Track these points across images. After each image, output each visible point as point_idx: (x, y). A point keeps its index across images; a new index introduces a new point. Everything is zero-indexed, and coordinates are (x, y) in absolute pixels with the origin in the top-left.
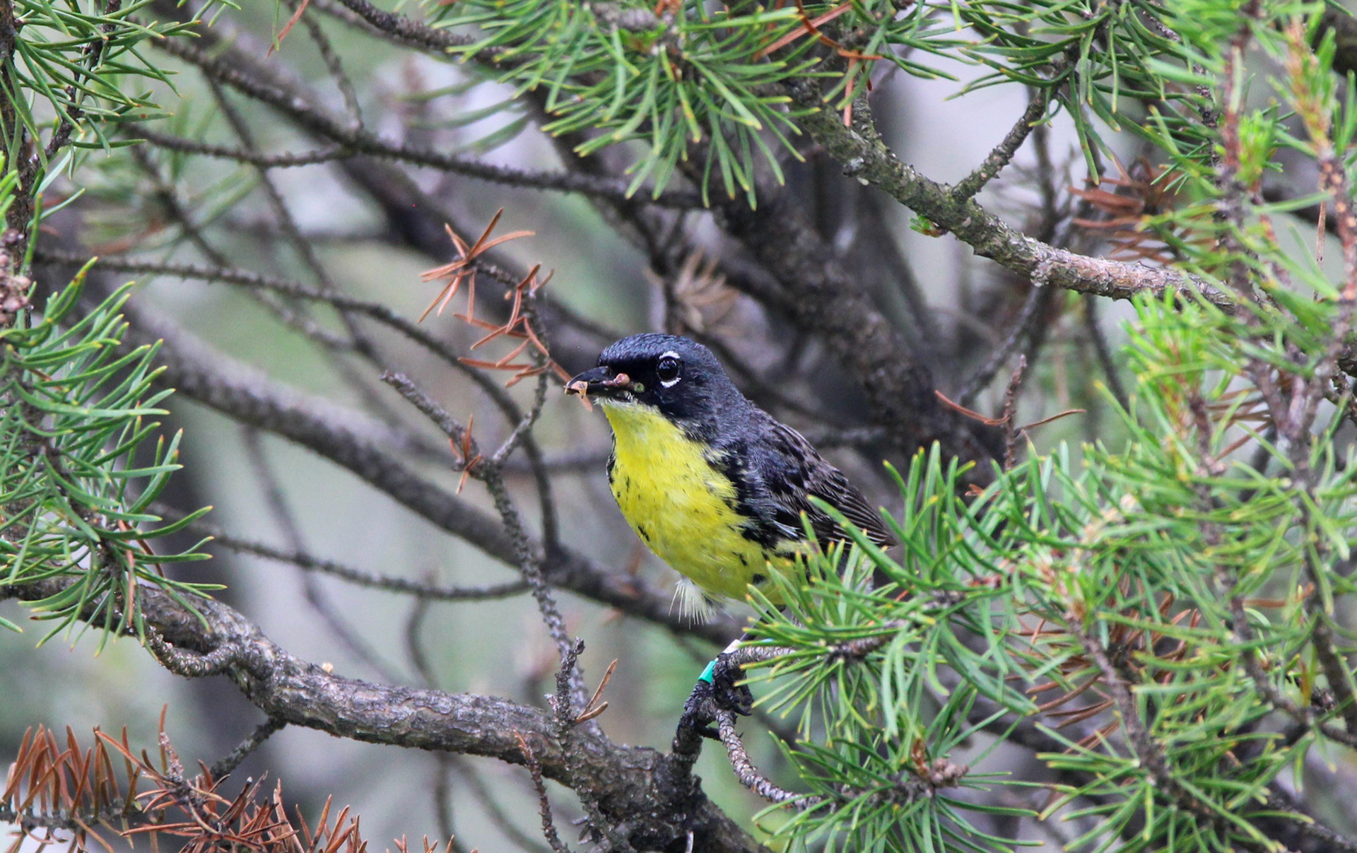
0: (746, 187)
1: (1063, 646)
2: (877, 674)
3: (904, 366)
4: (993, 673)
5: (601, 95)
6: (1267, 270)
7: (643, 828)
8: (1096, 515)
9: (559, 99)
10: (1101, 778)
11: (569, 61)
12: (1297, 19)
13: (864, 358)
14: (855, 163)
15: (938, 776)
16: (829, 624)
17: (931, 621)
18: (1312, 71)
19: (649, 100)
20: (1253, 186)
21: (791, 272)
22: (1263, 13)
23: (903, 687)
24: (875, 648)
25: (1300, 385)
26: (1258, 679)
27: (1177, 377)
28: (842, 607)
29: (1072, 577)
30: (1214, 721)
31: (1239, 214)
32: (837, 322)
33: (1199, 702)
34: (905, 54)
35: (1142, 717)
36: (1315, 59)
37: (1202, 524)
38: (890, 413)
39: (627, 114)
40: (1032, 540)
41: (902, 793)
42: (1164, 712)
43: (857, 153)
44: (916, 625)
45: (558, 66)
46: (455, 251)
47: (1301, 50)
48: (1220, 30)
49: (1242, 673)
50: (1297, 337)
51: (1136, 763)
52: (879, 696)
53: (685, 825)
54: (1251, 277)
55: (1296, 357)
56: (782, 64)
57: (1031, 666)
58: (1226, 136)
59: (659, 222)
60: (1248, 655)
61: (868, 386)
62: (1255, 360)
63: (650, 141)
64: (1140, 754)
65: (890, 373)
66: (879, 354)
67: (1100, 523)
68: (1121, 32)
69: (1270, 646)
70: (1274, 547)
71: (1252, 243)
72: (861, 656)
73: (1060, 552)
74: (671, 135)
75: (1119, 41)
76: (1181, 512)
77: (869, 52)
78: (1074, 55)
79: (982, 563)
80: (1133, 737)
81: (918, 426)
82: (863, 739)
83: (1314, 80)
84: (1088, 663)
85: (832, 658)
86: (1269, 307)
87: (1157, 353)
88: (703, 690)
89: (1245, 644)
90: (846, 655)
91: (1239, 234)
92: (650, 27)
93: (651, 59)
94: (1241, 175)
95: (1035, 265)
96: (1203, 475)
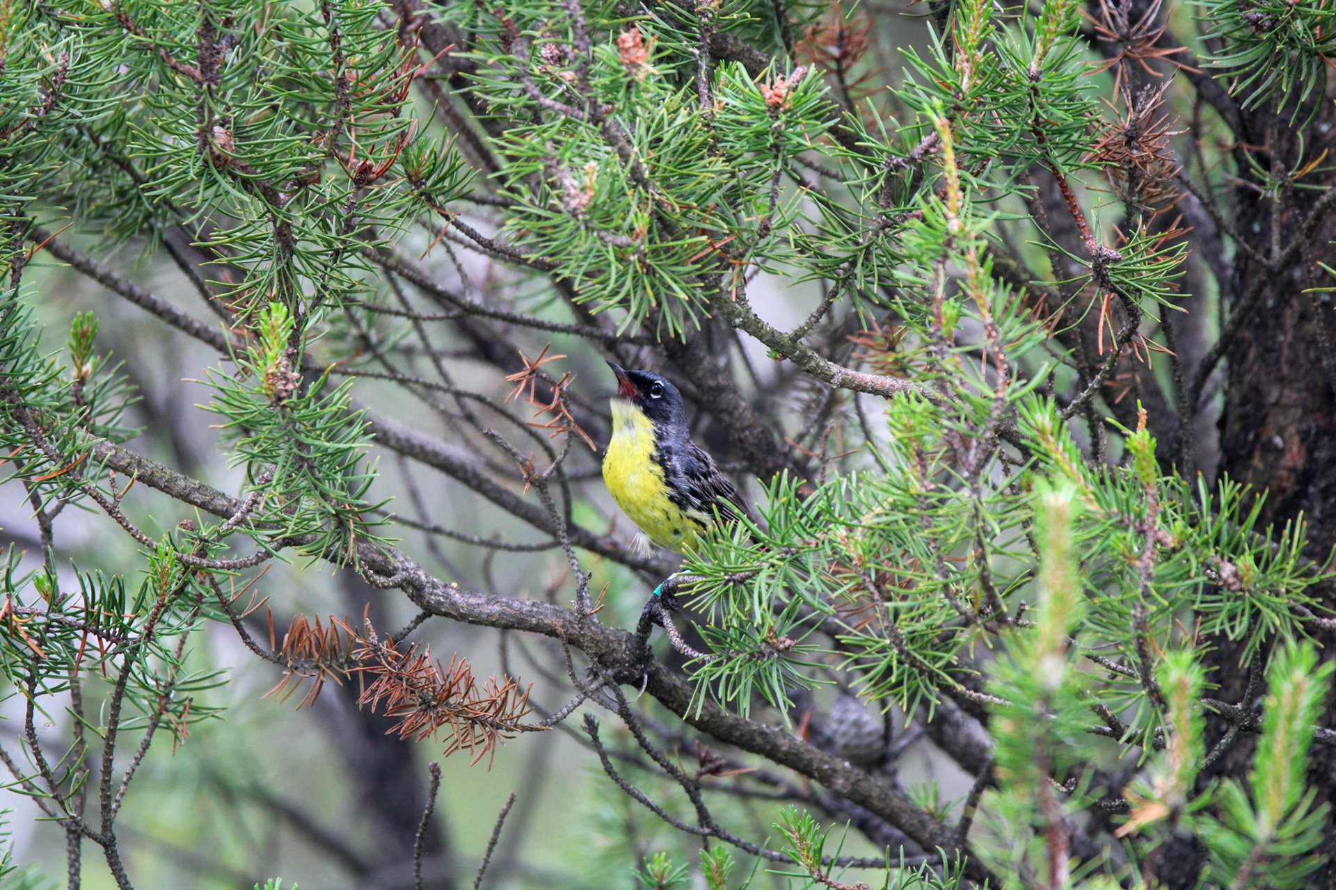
0: (680, 331)
1: (851, 578)
2: (751, 592)
3: (759, 429)
4: (813, 592)
5: (601, 283)
6: (957, 382)
7: (620, 672)
8: (870, 509)
9: (580, 284)
10: (869, 650)
11: (585, 264)
12: (972, 249)
13: (738, 425)
14: (738, 321)
15: (781, 646)
16: (726, 564)
17: (781, 563)
18: (981, 277)
19: (629, 284)
20: (950, 338)
21: (699, 379)
22: (954, 246)
23: (765, 598)
24: (749, 577)
25: (974, 443)
26: (951, 599)
27: (909, 439)
28: (733, 555)
29: (857, 542)
30: (928, 621)
31: (942, 352)
32: (724, 406)
33: (921, 611)
34: (764, 262)
35: (891, 618)
36: (981, 270)
37: (922, 517)
38: (752, 454)
39: (615, 293)
40: (836, 522)
41: (762, 654)
42: (902, 616)
43: (739, 316)
44: (773, 566)
45: (580, 267)
46: (524, 365)
47: (975, 266)
48: (932, 254)
49: (943, 596)
50: (973, 417)
51: (888, 641)
52: (752, 604)
53: (643, 671)
54: (948, 385)
55: (972, 429)
56: (699, 266)
57: (833, 590)
58: (935, 311)
59: (627, 352)
60: (946, 587)
61: (740, 440)
62: (951, 430)
63: (628, 309)
64: (890, 636)
65: (751, 433)
66: (746, 423)
67: (872, 514)
68: (879, 252)
69: (957, 582)
70: (960, 529)
71: (950, 368)
72: (742, 581)
73: (850, 529)
74: (640, 304)
75: (878, 256)
76: (911, 511)
77: (745, 260)
78: (853, 264)
79: (808, 533)
80: (886, 628)
81: (766, 461)
82: (741, 625)
83: (982, 281)
84: (864, 589)
85: (727, 582)
86: (957, 401)
87: (899, 426)
88: (654, 599)
89: (945, 581)
90: (734, 581)
91: (943, 363)
92: (629, 245)
93: (629, 262)
94: (943, 332)
95: (833, 377)
96: (923, 491)
